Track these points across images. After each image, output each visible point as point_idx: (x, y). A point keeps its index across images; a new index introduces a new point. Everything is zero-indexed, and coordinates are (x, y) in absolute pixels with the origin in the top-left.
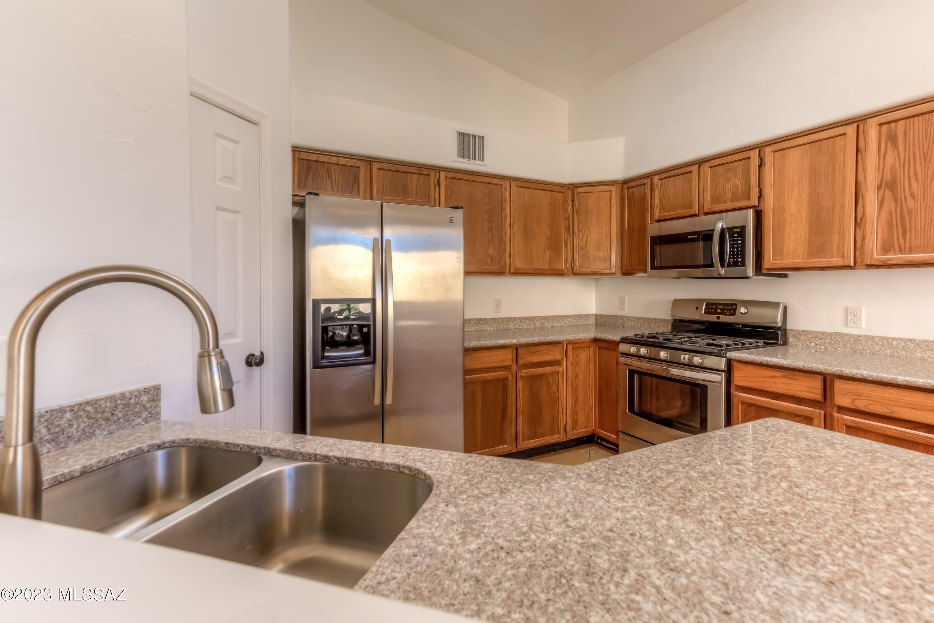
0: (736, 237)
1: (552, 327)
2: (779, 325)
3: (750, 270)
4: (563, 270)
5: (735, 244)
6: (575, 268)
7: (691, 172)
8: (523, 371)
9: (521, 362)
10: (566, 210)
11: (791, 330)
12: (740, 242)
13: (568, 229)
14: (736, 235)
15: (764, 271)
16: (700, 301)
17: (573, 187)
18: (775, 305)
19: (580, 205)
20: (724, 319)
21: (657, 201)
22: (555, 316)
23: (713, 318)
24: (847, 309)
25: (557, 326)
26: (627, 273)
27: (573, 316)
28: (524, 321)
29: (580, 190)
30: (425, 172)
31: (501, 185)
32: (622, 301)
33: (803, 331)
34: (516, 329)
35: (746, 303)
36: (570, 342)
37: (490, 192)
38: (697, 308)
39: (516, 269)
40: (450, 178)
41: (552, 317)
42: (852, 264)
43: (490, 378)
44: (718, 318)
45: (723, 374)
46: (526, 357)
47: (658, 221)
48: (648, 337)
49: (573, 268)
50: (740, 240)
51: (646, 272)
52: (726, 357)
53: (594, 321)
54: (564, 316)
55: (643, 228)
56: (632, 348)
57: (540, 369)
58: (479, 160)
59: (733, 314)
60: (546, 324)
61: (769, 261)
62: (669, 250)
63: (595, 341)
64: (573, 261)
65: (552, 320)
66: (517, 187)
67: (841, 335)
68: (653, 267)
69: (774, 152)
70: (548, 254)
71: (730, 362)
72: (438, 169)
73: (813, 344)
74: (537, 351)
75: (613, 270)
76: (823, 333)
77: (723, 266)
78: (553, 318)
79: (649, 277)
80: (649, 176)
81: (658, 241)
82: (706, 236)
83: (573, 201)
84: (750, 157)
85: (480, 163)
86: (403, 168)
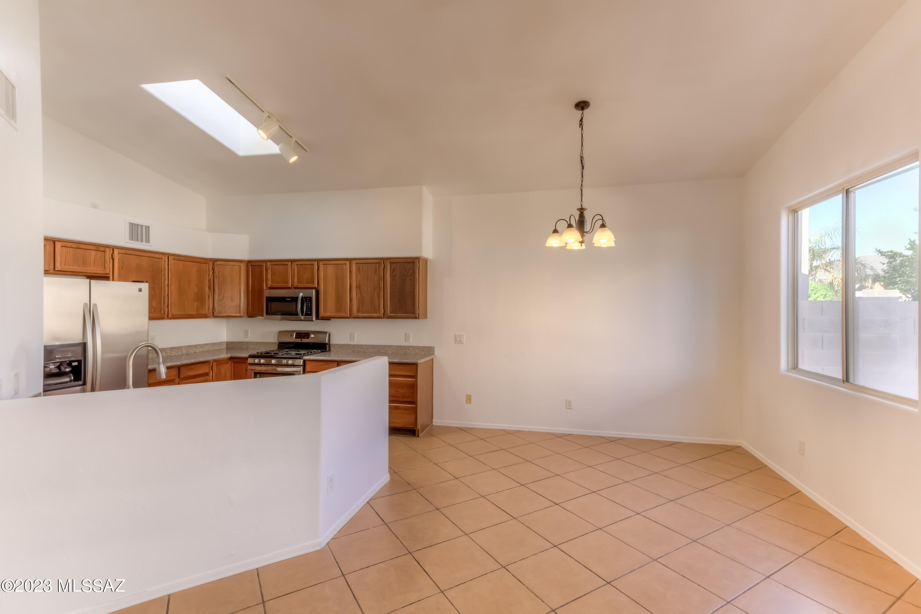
0: (308, 302)
1: (195, 352)
2: (327, 342)
3: (314, 319)
4: (206, 314)
5: (308, 305)
6: (215, 313)
7: (287, 265)
8: (183, 382)
9: (182, 376)
10: (209, 275)
11: (332, 344)
12: (309, 304)
13: (209, 287)
14: (308, 301)
15: (320, 318)
16: (292, 332)
17: (214, 260)
18: (326, 333)
19: (218, 272)
20: (305, 340)
21: (270, 277)
22: (197, 345)
23: (299, 340)
24: (351, 334)
25: (199, 352)
26: (250, 316)
27: (211, 344)
28: (174, 350)
29: (218, 263)
30: (102, 249)
31: (162, 259)
32: (246, 333)
33: (336, 344)
34: (167, 356)
35: (314, 332)
36: (215, 361)
37: (153, 263)
38: (291, 336)
39: (173, 315)
40: (122, 253)
41: (195, 345)
42: (349, 317)
44: (301, 340)
45: (302, 367)
46: (186, 373)
47: (271, 288)
48: (265, 353)
49: (213, 313)
50: (309, 303)
51: (263, 316)
52: (303, 359)
53: (225, 346)
54: (204, 344)
55: (261, 291)
56: (256, 360)
57: (195, 379)
58: (146, 242)
59: (308, 338)
60: (190, 350)
61: (322, 313)
62: (275, 306)
63: (231, 358)
64: (213, 308)
65: (195, 348)
66: (173, 260)
67: (349, 345)
68: (267, 313)
69: (323, 264)
70: (196, 304)
71: (305, 361)
72: (113, 248)
73: (340, 350)
74: (193, 369)
75: (242, 315)
76: (343, 345)
77: (302, 315)
78: (196, 346)
79: (265, 319)
80: (265, 261)
81: (270, 300)
82: (295, 299)
83: (213, 270)
84: (313, 265)
85: (147, 244)
86: (83, 246)
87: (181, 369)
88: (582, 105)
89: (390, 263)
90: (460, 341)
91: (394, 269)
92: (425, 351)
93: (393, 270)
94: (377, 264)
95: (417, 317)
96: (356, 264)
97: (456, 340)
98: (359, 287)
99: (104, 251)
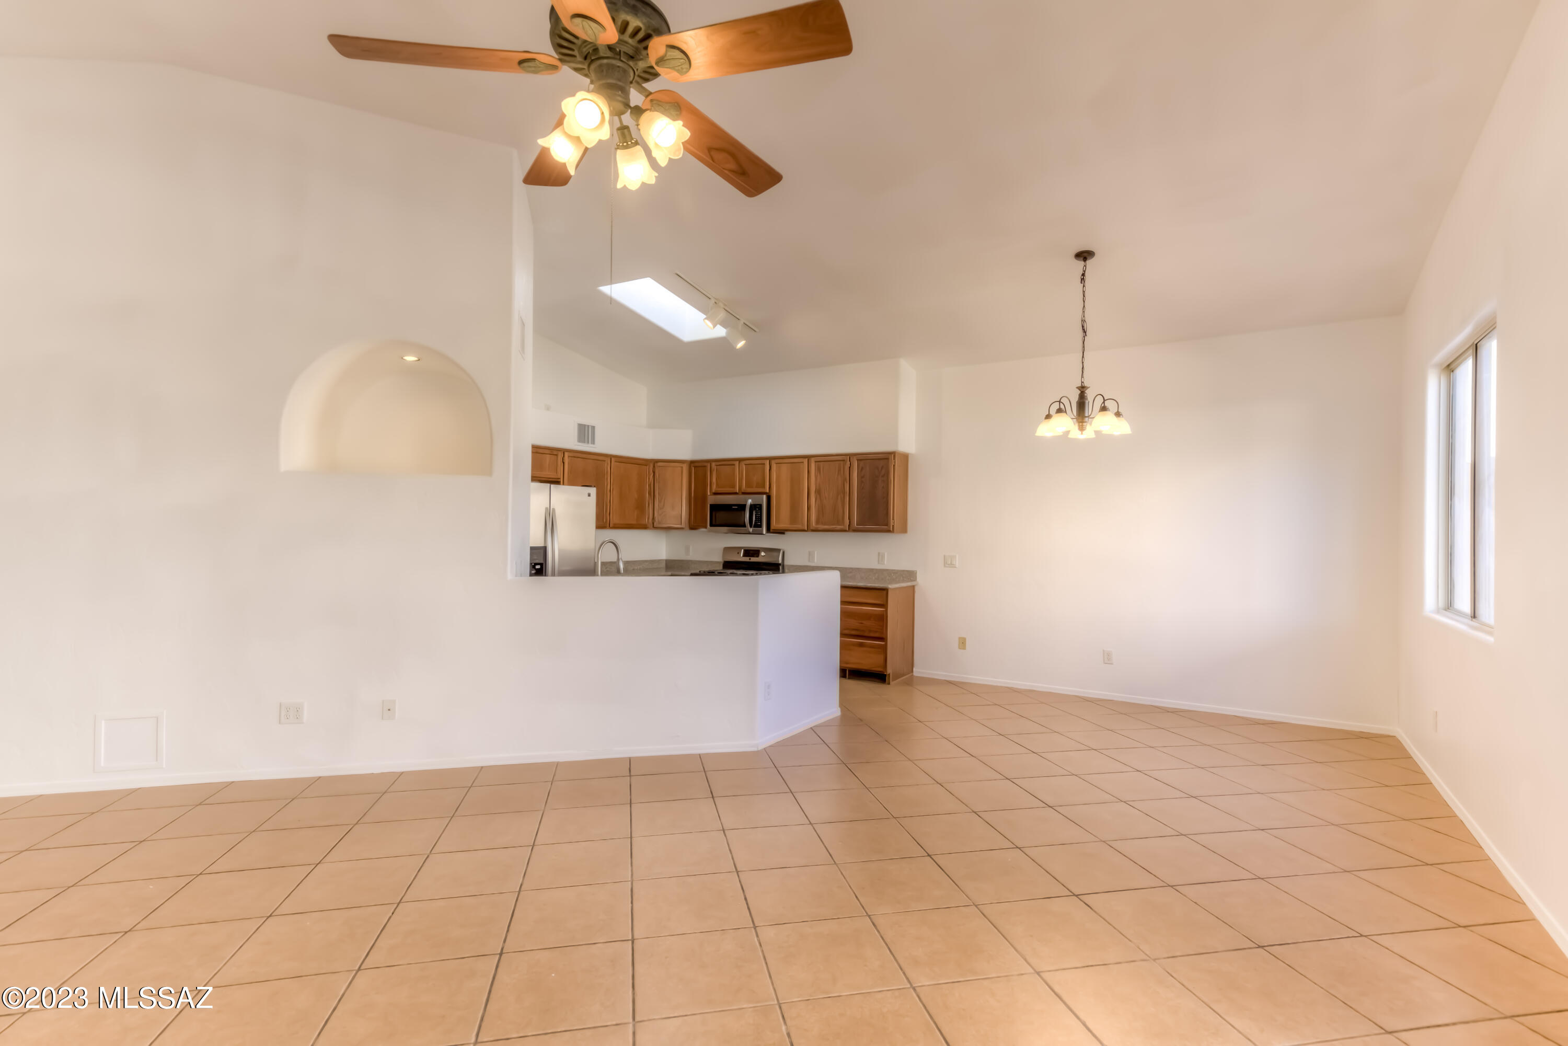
1: (634, 569)
2: (780, 562)
3: (764, 532)
4: (646, 525)
5: (757, 514)
6: (655, 523)
7: (734, 465)
10: (649, 479)
11: (787, 565)
13: (650, 494)
14: (757, 509)
15: (771, 531)
16: (740, 548)
17: (655, 462)
18: (778, 550)
19: (659, 475)
20: (754, 559)
21: (714, 480)
23: (747, 559)
24: (810, 552)
26: (693, 527)
27: (650, 561)
29: (660, 464)
30: (555, 453)
31: (605, 461)
32: (687, 549)
33: (792, 563)
34: (607, 571)
35: (766, 550)
38: (738, 553)
39: (614, 524)
40: (571, 457)
42: (806, 529)
44: (750, 559)
47: (715, 494)
49: (653, 524)
50: (759, 512)
51: (706, 528)
53: (665, 565)
55: (704, 497)
58: (592, 443)
59: (758, 556)
61: (774, 525)
62: (721, 516)
64: (653, 518)
66: (616, 462)
67: (807, 566)
68: (711, 525)
69: (776, 464)
70: (636, 512)
72: (564, 451)
75: (683, 526)
76: (800, 566)
77: (751, 527)
79: (709, 531)
80: (710, 461)
81: (715, 508)
82: (742, 507)
83: (654, 473)
84: (764, 464)
85: (592, 446)
86: (541, 451)
88: (1084, 256)
89: (858, 460)
90: (951, 564)
91: (862, 468)
92: (904, 576)
93: (860, 470)
94: (842, 462)
95: (892, 530)
96: (815, 462)
97: (945, 564)
98: (818, 492)
99: (556, 455)
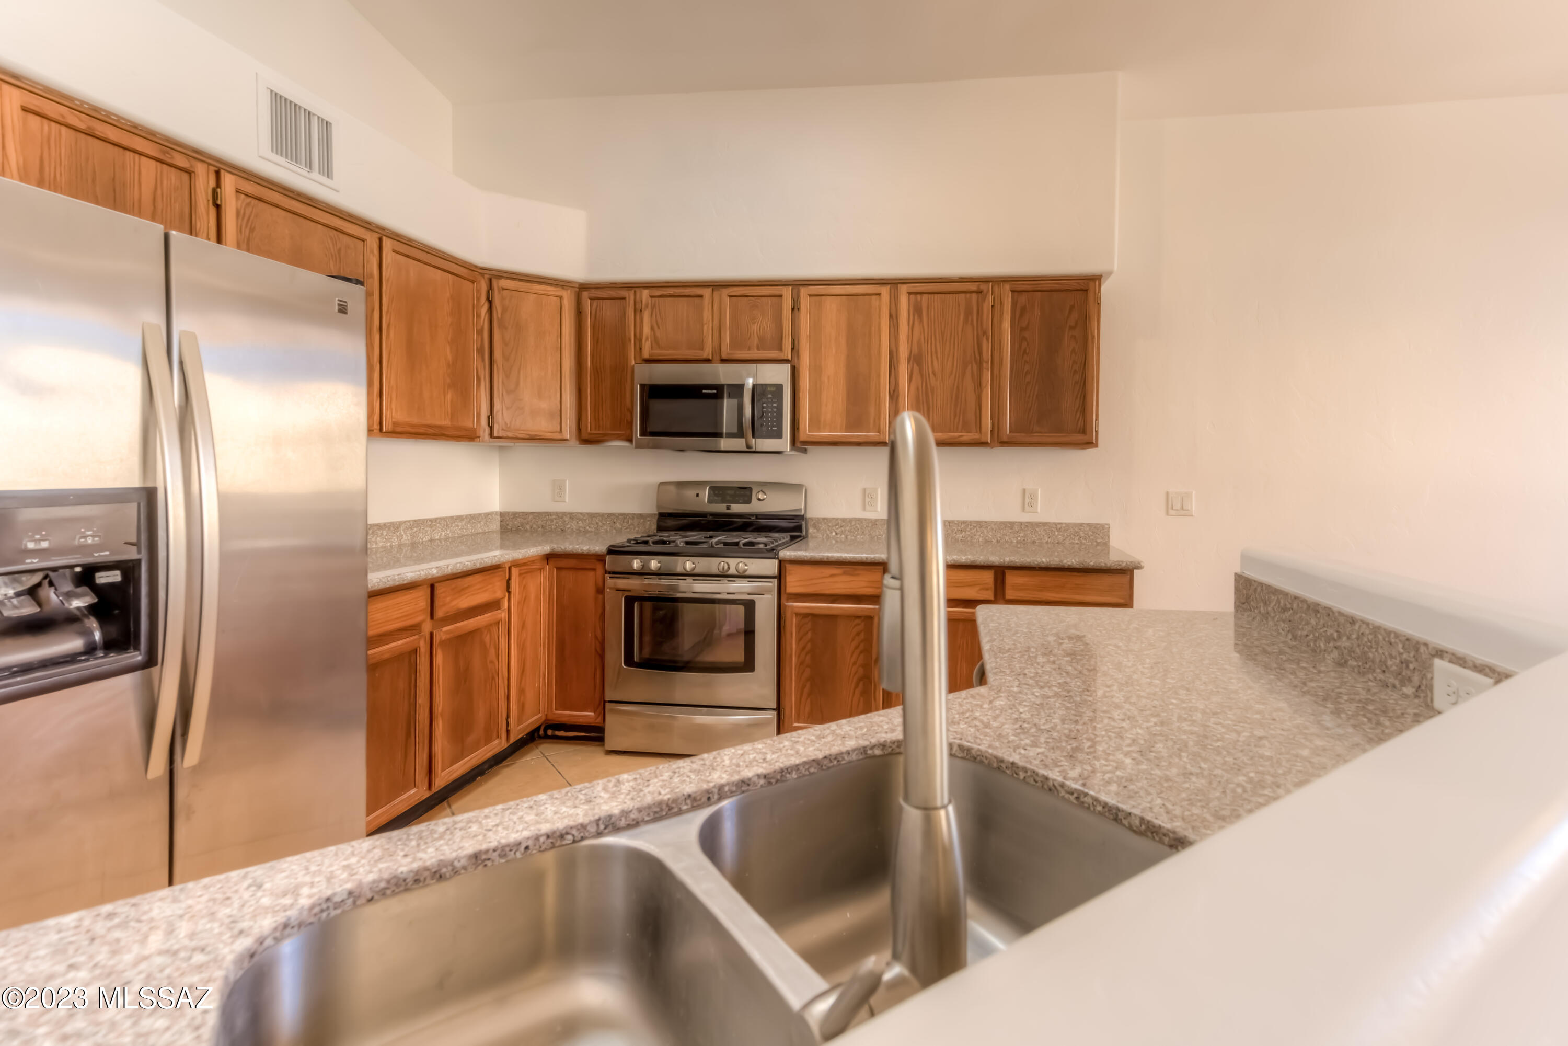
0: (770, 398)
1: (431, 540)
2: (801, 513)
3: (785, 449)
4: (473, 431)
5: (770, 407)
6: (496, 427)
7: (701, 296)
8: (445, 629)
9: (440, 613)
10: (479, 316)
11: (812, 519)
12: (775, 405)
13: (481, 352)
14: (770, 396)
15: (798, 445)
16: (704, 484)
17: (493, 276)
19: (504, 310)
20: (737, 508)
21: (646, 330)
22: (436, 519)
23: (720, 508)
24: (864, 490)
25: (440, 539)
26: (587, 439)
27: (467, 516)
28: (379, 532)
29: (504, 283)
30: (180, 161)
31: (363, 240)
32: (558, 488)
33: (824, 519)
35: (763, 486)
36: (516, 564)
37: (339, 250)
38: (698, 494)
39: (394, 424)
40: (247, 195)
41: (431, 520)
43: (386, 656)
44: (728, 509)
45: (776, 580)
46: (449, 602)
47: (648, 361)
49: (491, 428)
50: (775, 402)
51: (630, 440)
52: (778, 558)
53: (499, 524)
54: (452, 517)
55: (621, 371)
56: (635, 561)
57: (471, 621)
58: (322, 173)
59: (748, 501)
60: (420, 535)
61: (806, 432)
63: (549, 557)
64: (492, 415)
66: (394, 251)
67: (860, 520)
68: (645, 432)
69: (810, 296)
70: (449, 396)
71: (781, 563)
72: (217, 166)
73: (834, 534)
74: (468, 587)
75: (565, 435)
76: (844, 520)
77: (754, 435)
78: (433, 523)
79: (636, 447)
81: (654, 392)
82: (737, 390)
83: (490, 302)
84: (781, 296)
85: (324, 179)
87: (440, 590)
89: (1012, 291)
90: (1182, 508)
91: (1023, 310)
92: (1082, 534)
93: (1019, 314)
94: (974, 296)
95: (1094, 442)
96: (910, 294)
97: (1169, 508)
98: (916, 359)
